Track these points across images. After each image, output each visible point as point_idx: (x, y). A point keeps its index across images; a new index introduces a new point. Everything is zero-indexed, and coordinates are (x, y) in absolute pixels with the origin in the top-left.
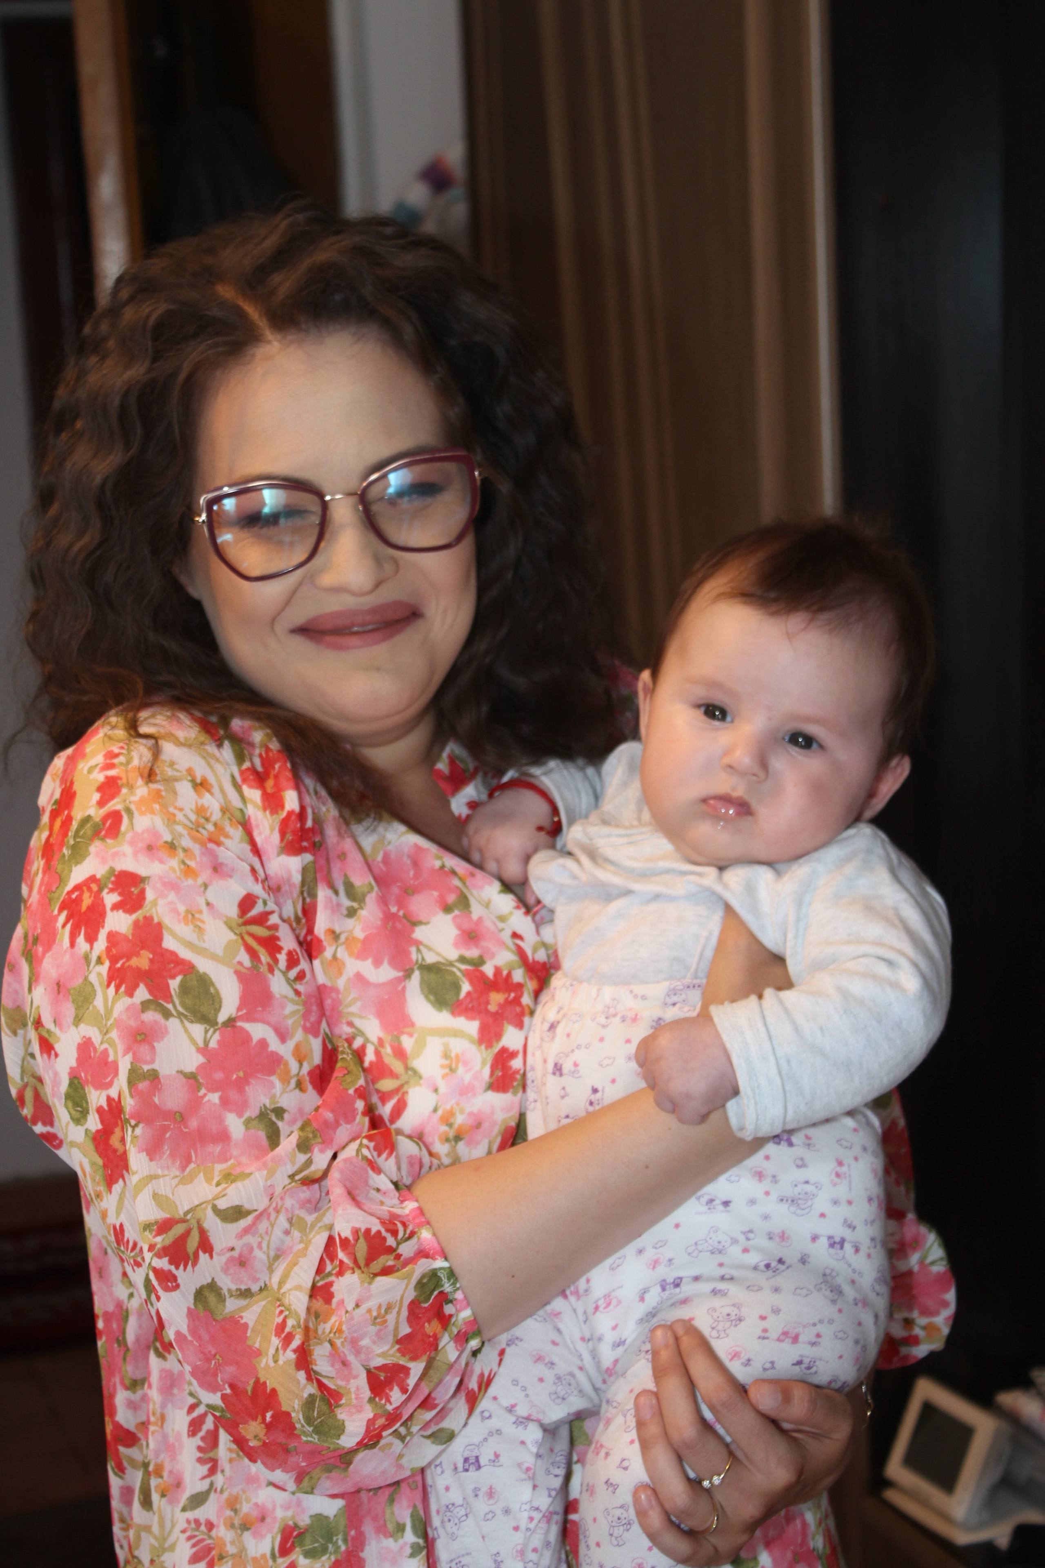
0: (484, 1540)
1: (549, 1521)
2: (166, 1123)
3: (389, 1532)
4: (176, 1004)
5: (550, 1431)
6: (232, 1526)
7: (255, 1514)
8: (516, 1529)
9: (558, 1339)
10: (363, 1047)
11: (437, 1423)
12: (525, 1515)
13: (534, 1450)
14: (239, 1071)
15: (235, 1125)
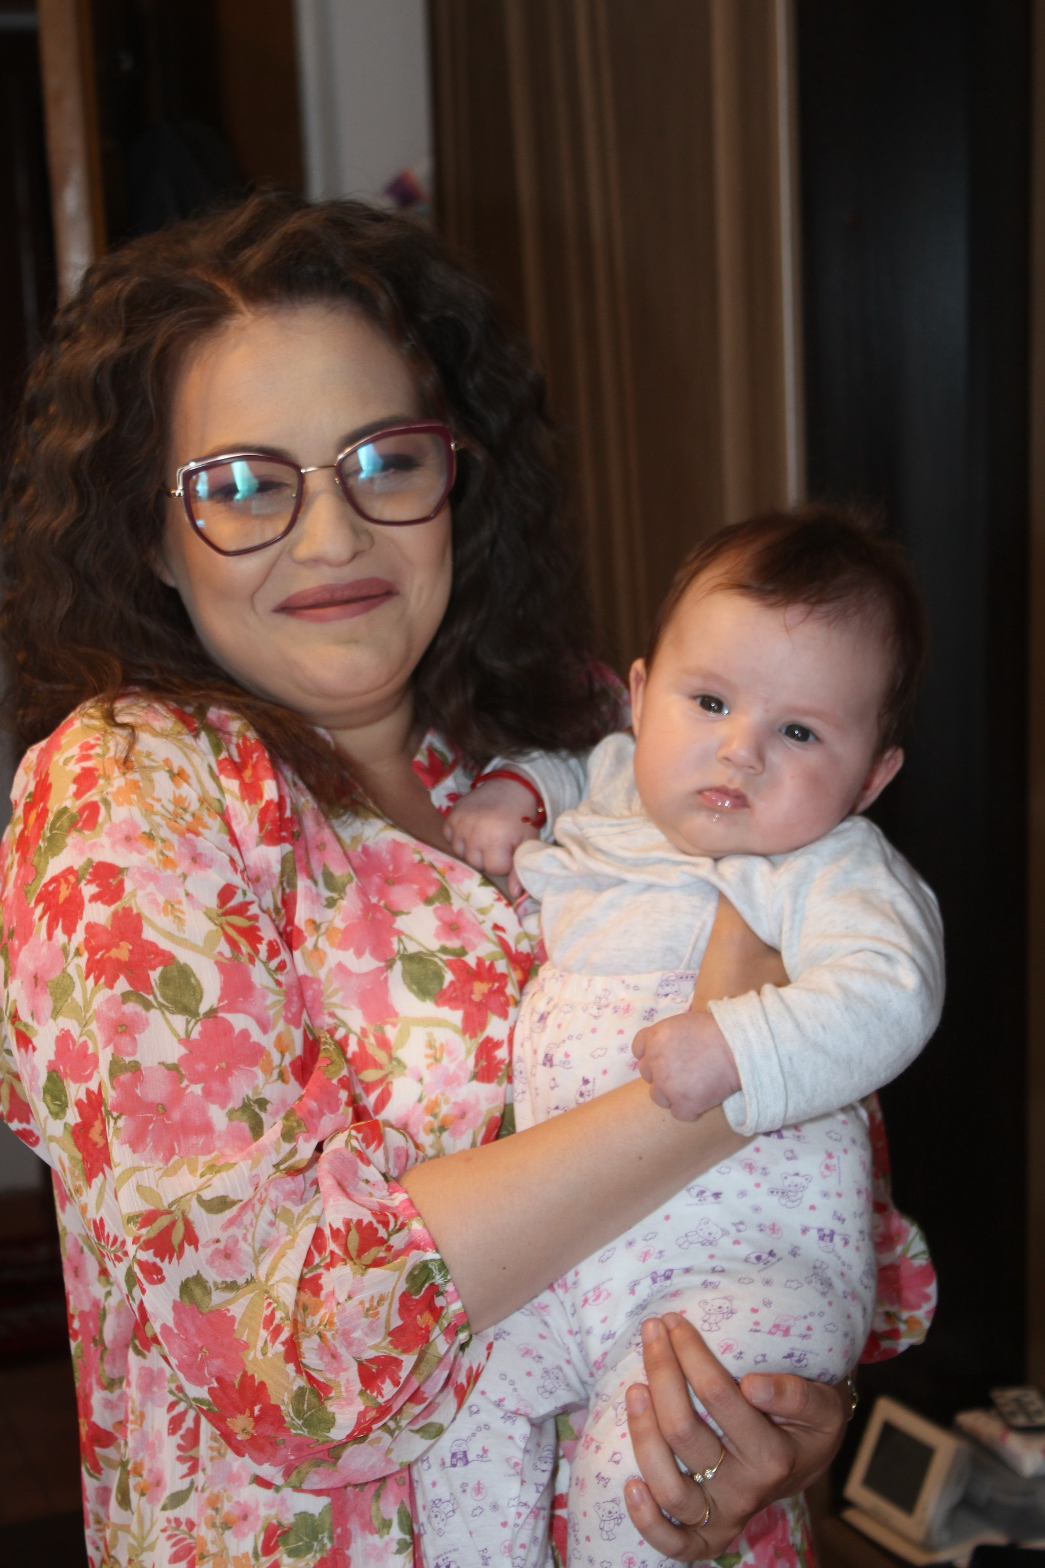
0: (471, 1536)
1: (536, 1517)
2: (148, 1115)
3: (375, 1528)
4: (157, 996)
5: (537, 1425)
6: (214, 1525)
7: (237, 1512)
8: (504, 1524)
9: (545, 1332)
10: (346, 1038)
11: (426, 1418)
12: (513, 1510)
13: (522, 1445)
14: (221, 1062)
15: (218, 1116)
